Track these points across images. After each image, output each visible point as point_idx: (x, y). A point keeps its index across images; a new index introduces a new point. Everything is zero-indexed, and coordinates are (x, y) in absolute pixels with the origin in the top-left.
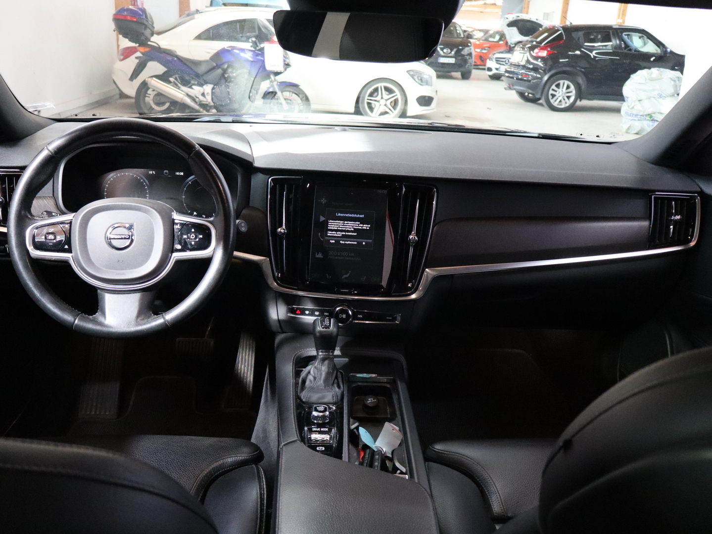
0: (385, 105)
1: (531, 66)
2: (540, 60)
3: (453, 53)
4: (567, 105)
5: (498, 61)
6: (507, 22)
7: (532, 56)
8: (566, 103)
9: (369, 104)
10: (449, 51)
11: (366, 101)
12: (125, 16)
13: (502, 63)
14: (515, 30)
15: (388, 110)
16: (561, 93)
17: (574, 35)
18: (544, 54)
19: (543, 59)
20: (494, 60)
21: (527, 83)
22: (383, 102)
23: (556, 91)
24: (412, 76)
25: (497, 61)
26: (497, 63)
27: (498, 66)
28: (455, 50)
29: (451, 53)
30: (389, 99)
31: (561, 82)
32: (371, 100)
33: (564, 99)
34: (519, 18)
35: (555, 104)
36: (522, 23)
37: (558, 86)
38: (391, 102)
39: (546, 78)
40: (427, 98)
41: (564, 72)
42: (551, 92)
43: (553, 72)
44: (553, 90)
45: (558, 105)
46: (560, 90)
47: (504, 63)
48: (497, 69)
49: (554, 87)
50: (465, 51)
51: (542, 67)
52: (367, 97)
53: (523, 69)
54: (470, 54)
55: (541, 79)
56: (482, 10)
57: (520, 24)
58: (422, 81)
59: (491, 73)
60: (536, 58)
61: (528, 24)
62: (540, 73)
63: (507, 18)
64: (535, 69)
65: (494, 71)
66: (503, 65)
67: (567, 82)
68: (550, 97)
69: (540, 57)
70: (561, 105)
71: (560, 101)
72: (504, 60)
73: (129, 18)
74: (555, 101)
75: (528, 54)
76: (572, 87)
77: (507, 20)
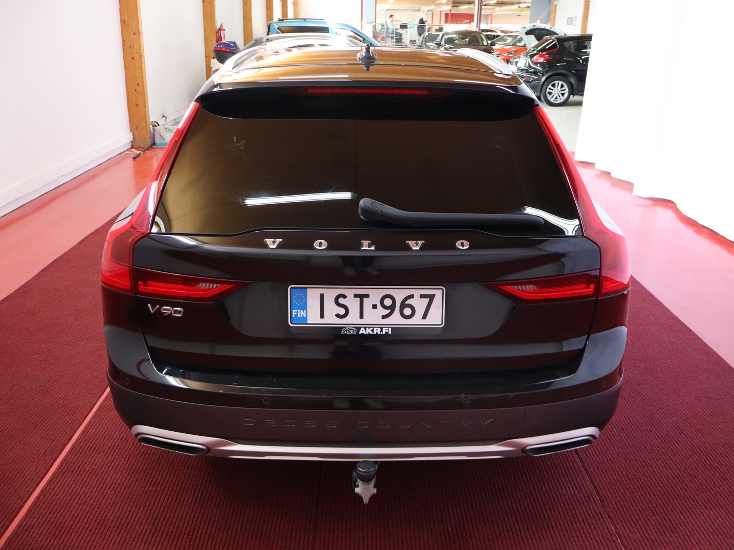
1: (532, 70)
2: (539, 65)
4: (562, 100)
7: (532, 62)
12: (221, 48)
14: (532, 37)
16: (556, 91)
17: (566, 44)
18: (542, 60)
19: (541, 64)
21: (529, 84)
23: (552, 90)
31: (556, 82)
33: (559, 96)
35: (552, 100)
36: (538, 31)
37: (554, 85)
39: (543, 79)
41: (559, 74)
42: (548, 90)
43: (549, 74)
44: (550, 89)
45: (554, 101)
46: (556, 89)
49: (550, 86)
51: (541, 71)
53: (526, 73)
55: (539, 80)
56: (519, 13)
60: (536, 64)
62: (538, 76)
64: (535, 73)
67: (561, 83)
68: (548, 95)
69: (538, 63)
70: (557, 101)
71: (556, 98)
73: (224, 49)
74: (552, 97)
75: (529, 60)
76: (566, 86)
77: (525, 29)
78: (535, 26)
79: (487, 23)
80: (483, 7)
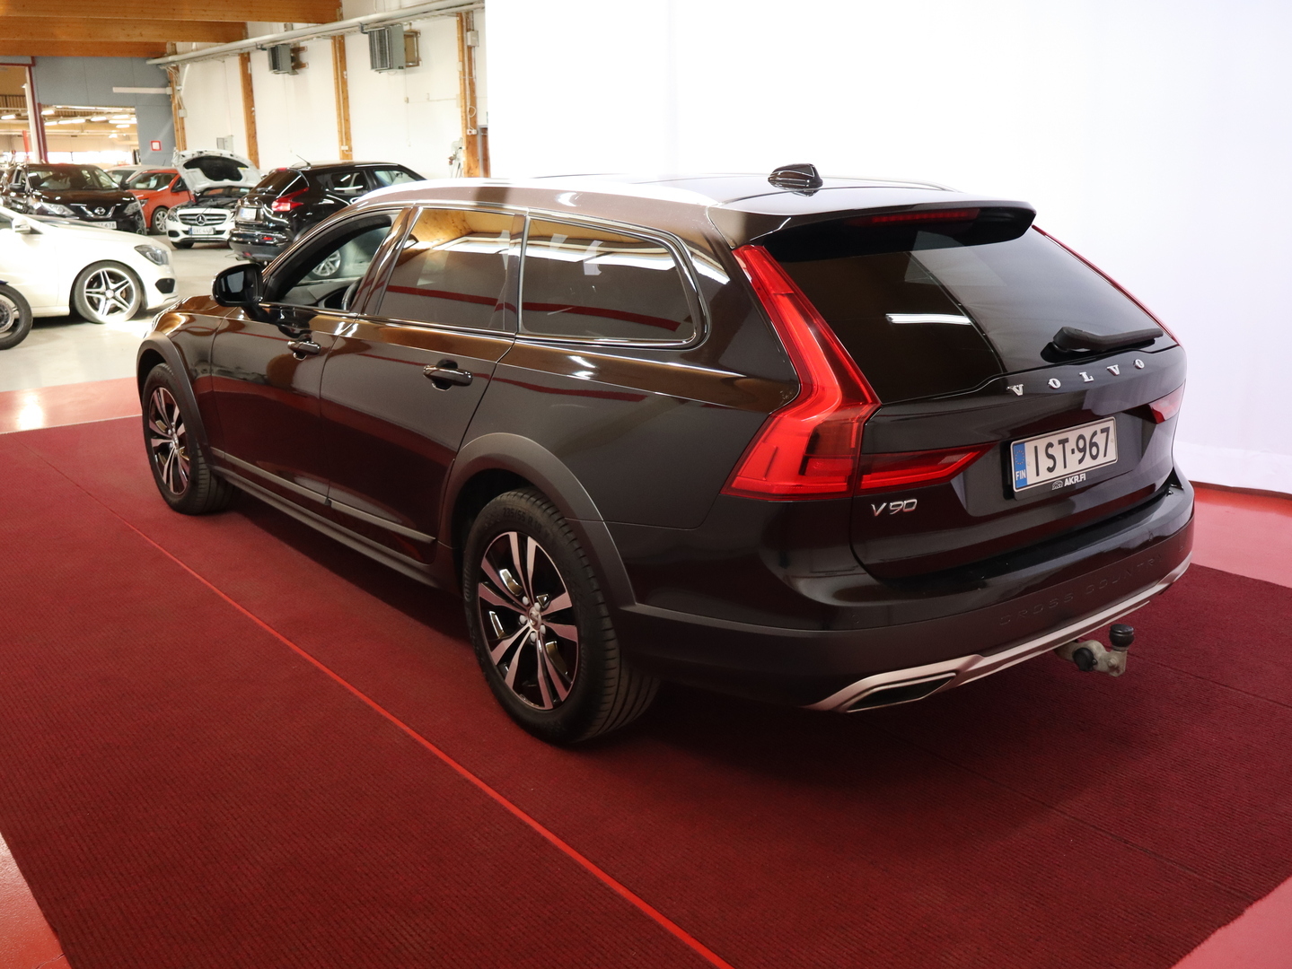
0: (114, 298)
1: (271, 225)
2: (282, 216)
3: (110, 214)
4: (334, 271)
5: (184, 219)
6: (184, 161)
7: (270, 211)
8: (331, 269)
9: (90, 299)
10: (103, 210)
11: (85, 295)
13: (192, 222)
14: (198, 172)
15: (119, 305)
17: (320, 179)
18: (287, 207)
19: (285, 214)
20: (178, 218)
21: (273, 248)
22: (109, 294)
24: (143, 254)
25: (182, 219)
26: (184, 223)
27: (186, 228)
28: (113, 209)
29: (106, 213)
30: (118, 288)
32: (90, 293)
34: (203, 155)
35: (318, 272)
36: (207, 161)
38: (122, 293)
40: (168, 281)
45: (321, 273)
47: (196, 222)
48: (186, 232)
50: (129, 210)
51: (288, 225)
52: (85, 290)
53: (258, 230)
54: (138, 213)
57: (205, 163)
58: (157, 259)
59: (176, 240)
60: (277, 214)
61: (216, 162)
62: (286, 233)
63: (183, 156)
64: (280, 228)
65: (183, 236)
66: (196, 225)
69: (282, 212)
70: (326, 272)
71: (324, 268)
72: (195, 217)
75: (264, 209)
77: (184, 159)
78: (201, 152)
79: (14, 152)
80: (46, 124)
